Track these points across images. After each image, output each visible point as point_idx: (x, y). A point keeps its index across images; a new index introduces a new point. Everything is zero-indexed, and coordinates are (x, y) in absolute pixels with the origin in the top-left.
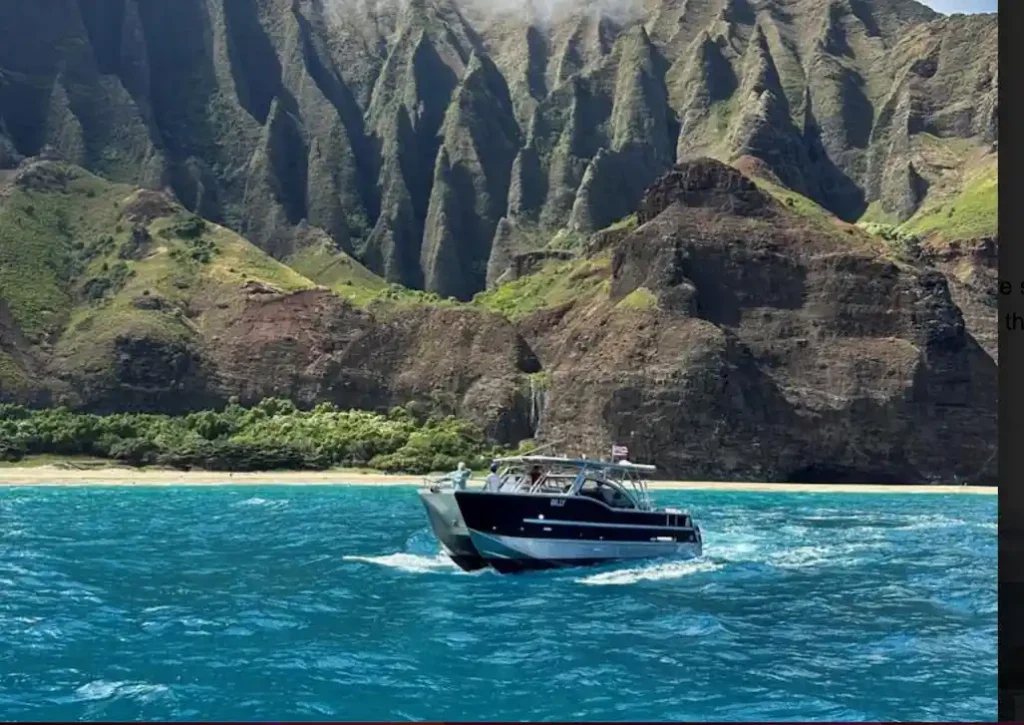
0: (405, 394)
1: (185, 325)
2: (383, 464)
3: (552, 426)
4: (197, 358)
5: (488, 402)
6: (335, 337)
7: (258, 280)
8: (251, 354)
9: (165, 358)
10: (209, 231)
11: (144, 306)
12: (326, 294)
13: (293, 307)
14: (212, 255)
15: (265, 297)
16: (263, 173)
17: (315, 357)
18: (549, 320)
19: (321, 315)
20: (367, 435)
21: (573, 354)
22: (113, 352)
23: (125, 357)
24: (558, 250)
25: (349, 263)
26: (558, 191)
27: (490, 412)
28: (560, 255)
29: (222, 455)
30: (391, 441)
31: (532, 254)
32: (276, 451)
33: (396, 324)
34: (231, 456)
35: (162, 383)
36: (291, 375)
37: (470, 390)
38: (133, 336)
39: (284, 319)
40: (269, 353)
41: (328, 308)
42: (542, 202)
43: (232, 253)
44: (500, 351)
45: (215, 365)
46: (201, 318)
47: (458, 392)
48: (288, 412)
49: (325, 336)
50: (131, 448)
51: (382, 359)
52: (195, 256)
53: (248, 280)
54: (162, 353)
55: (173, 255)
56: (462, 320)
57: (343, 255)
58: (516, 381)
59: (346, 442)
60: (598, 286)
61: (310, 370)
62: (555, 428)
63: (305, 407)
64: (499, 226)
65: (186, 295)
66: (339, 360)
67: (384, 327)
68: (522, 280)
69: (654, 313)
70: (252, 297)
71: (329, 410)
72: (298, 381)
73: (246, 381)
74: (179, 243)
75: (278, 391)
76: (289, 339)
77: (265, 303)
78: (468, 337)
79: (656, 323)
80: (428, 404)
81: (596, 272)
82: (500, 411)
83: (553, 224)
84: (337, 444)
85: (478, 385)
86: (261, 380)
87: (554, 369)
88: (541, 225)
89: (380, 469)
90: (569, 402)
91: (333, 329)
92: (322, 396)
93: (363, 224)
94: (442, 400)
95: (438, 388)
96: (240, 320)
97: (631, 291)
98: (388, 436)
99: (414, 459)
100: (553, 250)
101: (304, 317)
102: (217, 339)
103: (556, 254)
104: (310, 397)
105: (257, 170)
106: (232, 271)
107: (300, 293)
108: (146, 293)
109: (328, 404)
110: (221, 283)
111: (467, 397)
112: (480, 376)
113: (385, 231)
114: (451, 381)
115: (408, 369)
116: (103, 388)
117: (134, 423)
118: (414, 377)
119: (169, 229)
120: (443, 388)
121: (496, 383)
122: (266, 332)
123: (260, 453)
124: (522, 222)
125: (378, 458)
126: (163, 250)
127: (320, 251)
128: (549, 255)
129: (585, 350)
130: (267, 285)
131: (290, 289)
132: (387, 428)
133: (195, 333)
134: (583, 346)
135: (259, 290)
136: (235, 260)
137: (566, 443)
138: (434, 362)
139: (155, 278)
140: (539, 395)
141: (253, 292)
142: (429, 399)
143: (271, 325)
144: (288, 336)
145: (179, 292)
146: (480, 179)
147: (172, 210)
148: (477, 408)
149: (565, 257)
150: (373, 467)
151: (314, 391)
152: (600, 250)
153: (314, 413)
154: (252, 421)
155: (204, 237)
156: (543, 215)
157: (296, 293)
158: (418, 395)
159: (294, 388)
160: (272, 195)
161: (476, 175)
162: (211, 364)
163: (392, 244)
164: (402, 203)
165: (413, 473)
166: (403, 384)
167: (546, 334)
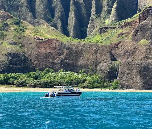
0: (81, 67)
1: (23, 49)
2: (82, 86)
3: (123, 76)
4: (27, 58)
5: (105, 69)
6: (60, 52)
7: (38, 36)
8: (40, 57)
9: (20, 58)
10: (22, 23)
11: (12, 44)
12: (56, 40)
13: (48, 44)
14: (24, 29)
15: (41, 41)
16: (25, 4)
17: (57, 57)
18: (115, 46)
19: (56, 46)
20: (76, 78)
21: (126, 56)
22: (7, 57)
23: (10, 58)
24: (112, 26)
25: (55, 30)
26: (105, 8)
27: (106, 72)
28: (112, 28)
29: (43, 84)
30: (82, 80)
31: (105, 27)
32: (56, 83)
33: (77, 48)
34: (45, 84)
35: (20, 65)
36: (51, 62)
37: (99, 66)
38: (12, 52)
39: (47, 47)
40: (45, 56)
41: (57, 44)
42: (101, 11)
43: (29, 29)
44: (105, 55)
45: (32, 60)
46: (26, 47)
47: (95, 66)
48: (53, 72)
49: (58, 51)
50: (20, 82)
51: (74, 58)
52: (21, 30)
53: (35, 36)
54: (19, 57)
55: (15, 30)
56: (94, 47)
57: (52, 28)
58: (111, 63)
59: (72, 80)
60: (127, 37)
61: (56, 61)
62: (124, 76)
63: (57, 71)
64: (91, 19)
65: (21, 40)
66: (64, 58)
67: (74, 49)
68: (102, 34)
69: (149, 46)
70: (37, 41)
71: (63, 72)
72: (53, 64)
73: (40, 64)
74: (16, 26)
75: (49, 67)
76: (50, 53)
77: (42, 43)
78: (96, 51)
79: (150, 49)
80: (88, 70)
81: (125, 33)
82: (109, 71)
83: (105, 18)
84: (69, 81)
85: (101, 64)
86: (44, 63)
87: (121, 60)
88: (101, 18)
89: (81, 87)
90: (128, 69)
91: (59, 49)
92: (61, 68)
93: (50, 17)
94: (92, 68)
95: (90, 65)
96: (36, 47)
97: (141, 40)
98: (81, 79)
99: (90, 85)
100: (110, 26)
101: (52, 46)
102: (31, 53)
103: (111, 28)
104: (57, 68)
105: (23, 3)
106: (31, 34)
107: (49, 40)
108: (12, 41)
109: (63, 70)
110: (29, 37)
111: (98, 68)
112: (101, 62)
113: (58, 20)
114: (93, 63)
115: (81, 60)
116: (6, 66)
117: (16, 76)
118: (83, 62)
119: (12, 23)
120: (92, 65)
121: (106, 64)
122: (43, 51)
123: (52, 83)
124: (97, 17)
125: (80, 84)
126: (12, 28)
127: (45, 27)
128: (109, 28)
129: (130, 55)
130: (41, 38)
131: (47, 39)
132: (80, 76)
133: (25, 51)
134: (129, 54)
135: (39, 39)
136: (30, 31)
137: (128, 80)
138: (88, 58)
139: (12, 36)
140: (117, 67)
141: (38, 40)
142: (88, 68)
143: (44, 49)
144: (49, 52)
145: (19, 40)
146: (83, 5)
147: (11, 17)
148: (101, 71)
149: (114, 28)
150: (79, 87)
151: (58, 66)
152: (125, 27)
153: (59, 72)
154: (45, 75)
155: (21, 24)
156: (101, 15)
157: (48, 40)
158: (85, 67)
159: (53, 66)
160: (28, 10)
161: (82, 4)
162: (30, 59)
163: (60, 23)
164: (62, 12)
165: (90, 88)
166: (81, 64)
167: (114, 50)
